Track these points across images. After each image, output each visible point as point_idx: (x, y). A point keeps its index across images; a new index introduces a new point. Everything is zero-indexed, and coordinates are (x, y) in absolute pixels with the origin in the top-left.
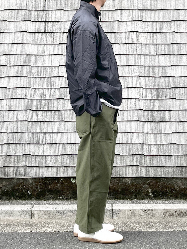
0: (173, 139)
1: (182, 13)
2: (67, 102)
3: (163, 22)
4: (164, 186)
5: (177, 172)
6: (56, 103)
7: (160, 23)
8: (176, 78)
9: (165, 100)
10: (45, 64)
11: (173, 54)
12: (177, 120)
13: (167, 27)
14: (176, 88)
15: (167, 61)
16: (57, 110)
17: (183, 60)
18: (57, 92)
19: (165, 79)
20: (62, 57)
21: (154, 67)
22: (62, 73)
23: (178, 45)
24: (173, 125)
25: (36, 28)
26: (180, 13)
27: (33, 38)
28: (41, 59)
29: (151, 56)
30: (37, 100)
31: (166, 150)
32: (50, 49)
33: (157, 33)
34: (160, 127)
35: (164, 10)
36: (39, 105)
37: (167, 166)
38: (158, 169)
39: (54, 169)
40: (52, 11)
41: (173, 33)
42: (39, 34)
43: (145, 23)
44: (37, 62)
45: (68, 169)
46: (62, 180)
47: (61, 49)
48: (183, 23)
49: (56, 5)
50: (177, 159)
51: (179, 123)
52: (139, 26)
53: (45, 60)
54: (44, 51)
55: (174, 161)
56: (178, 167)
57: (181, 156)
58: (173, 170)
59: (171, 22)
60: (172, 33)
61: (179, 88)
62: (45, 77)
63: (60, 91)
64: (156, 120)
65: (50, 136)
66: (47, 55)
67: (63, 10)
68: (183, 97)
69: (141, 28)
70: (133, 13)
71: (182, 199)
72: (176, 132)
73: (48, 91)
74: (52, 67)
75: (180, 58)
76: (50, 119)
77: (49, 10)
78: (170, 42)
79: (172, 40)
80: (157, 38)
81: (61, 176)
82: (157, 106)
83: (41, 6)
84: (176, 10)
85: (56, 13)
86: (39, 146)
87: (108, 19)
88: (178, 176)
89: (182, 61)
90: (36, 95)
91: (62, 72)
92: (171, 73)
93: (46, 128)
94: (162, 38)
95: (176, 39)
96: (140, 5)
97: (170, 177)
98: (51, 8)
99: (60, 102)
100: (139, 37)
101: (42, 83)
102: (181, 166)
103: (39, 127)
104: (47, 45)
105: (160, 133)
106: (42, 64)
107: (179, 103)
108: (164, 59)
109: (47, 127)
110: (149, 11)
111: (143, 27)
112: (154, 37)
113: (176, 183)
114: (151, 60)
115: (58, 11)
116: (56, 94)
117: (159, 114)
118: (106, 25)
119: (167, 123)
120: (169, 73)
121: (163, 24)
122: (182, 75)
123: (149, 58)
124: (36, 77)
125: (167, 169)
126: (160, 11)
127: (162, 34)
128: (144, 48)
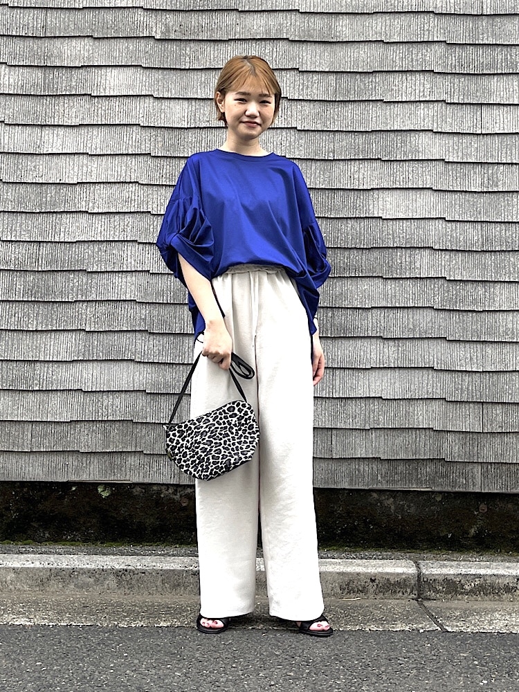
0: (373, 387)
1: (401, 51)
2: (94, 281)
3: (353, 75)
4: (348, 513)
5: (383, 473)
6: (65, 282)
7: (345, 77)
8: (385, 221)
9: (355, 279)
10: (40, 179)
11: (377, 157)
12: (385, 333)
13: (363, 87)
14: (384, 248)
15: (361, 176)
16: (67, 300)
17: (404, 176)
18: (68, 254)
19: (355, 224)
20: (85, 162)
21: (327, 192)
22: (84, 203)
23: (392, 135)
24: (374, 347)
25: (20, 83)
26: (398, 52)
27: (11, 110)
28: (29, 163)
29: (318, 163)
30: (15, 273)
31: (354, 416)
32: (55, 138)
33: (336, 103)
34: (339, 353)
35: (356, 43)
36: (19, 287)
37: (355, 458)
38: (332, 465)
39: (55, 458)
40: (62, 40)
41: (379, 104)
42: (25, 98)
43: (305, 75)
44: (19, 172)
45: (92, 459)
46: (74, 489)
47: (83, 140)
48: (404, 77)
49: (73, 25)
50: (382, 438)
51: (391, 343)
52: (288, 82)
53: (41, 167)
54: (38, 143)
55: (375, 446)
56: (386, 462)
57: (395, 433)
58: (372, 468)
59: (374, 75)
60: (375, 104)
61: (390, 250)
62: (38, 211)
63: (77, 250)
64: (330, 331)
65: (46, 369)
66: (46, 154)
67: (92, 36)
68: (401, 274)
69: (294, 88)
70: (275, 50)
71: (394, 548)
72: (382, 366)
73: (45, 250)
74: (58, 187)
75: (395, 171)
76: (47, 325)
77: (55, 37)
78: (370, 127)
79: (376, 122)
80: (336, 117)
81: (74, 478)
82: (332, 295)
83: (35, 26)
84: (388, 43)
85: (74, 44)
86: (17, 396)
87: (208, 63)
88: (385, 487)
89: (401, 178)
90: (13, 259)
91: (85, 199)
92: (371, 207)
93: (37, 347)
94: (349, 116)
95: (387, 119)
96: (292, 30)
97: (362, 488)
98: (60, 33)
99: (75, 281)
100: (289, 113)
101: (30, 228)
102: (393, 458)
103: (18, 344)
104: (47, 128)
105: (340, 368)
106: (31, 177)
107: (389, 287)
108: (352, 170)
109: (38, 345)
110: (317, 45)
111: (301, 87)
112: (328, 112)
113: (379, 504)
114: (320, 172)
115: (79, 41)
116: (67, 258)
117: (337, 318)
118: (203, 79)
119: (359, 342)
120: (365, 208)
121: (353, 80)
122: (401, 214)
123: (313, 168)
124: (14, 212)
125: (357, 467)
126: (344, 44)
127: (350, 106)
128: (302, 142)
